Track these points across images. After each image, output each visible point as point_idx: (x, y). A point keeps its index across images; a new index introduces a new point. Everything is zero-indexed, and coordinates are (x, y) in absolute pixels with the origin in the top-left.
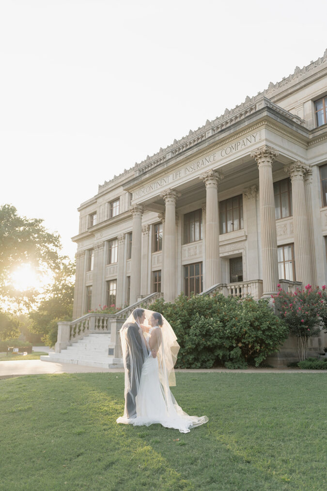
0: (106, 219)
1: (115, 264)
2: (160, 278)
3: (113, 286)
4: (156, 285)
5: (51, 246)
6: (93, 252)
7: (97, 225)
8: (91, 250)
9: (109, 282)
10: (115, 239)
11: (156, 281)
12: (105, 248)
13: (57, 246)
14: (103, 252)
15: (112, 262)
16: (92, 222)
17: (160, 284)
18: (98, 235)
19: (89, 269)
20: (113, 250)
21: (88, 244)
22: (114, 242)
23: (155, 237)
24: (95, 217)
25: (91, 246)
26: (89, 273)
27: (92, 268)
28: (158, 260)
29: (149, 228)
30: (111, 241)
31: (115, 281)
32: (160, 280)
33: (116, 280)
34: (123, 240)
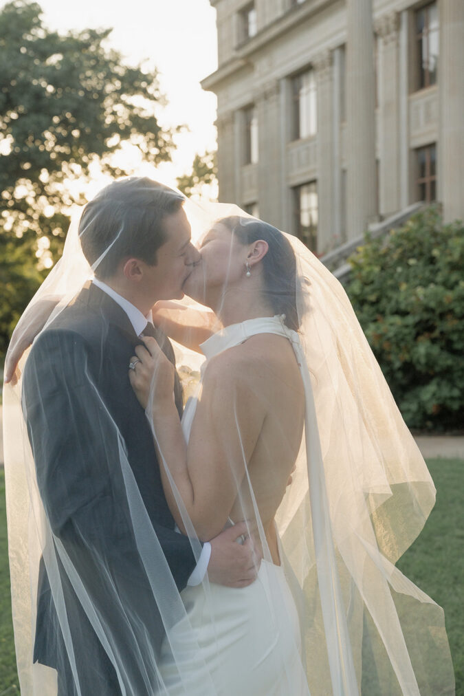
0: (280, 13)
1: (311, 139)
2: (433, 164)
3: (309, 201)
4: (423, 186)
5: (137, 100)
6: (256, 112)
7: (259, 34)
8: (248, 109)
9: (296, 190)
10: (307, 69)
11: (422, 175)
12: (284, 98)
13: (152, 98)
14: (277, 110)
15: (304, 133)
16: (246, 31)
17: (433, 184)
18: (262, 65)
19: (248, 159)
20: (303, 101)
21: (241, 93)
22: (304, 79)
23: (418, 47)
24: (252, 16)
25: (246, 99)
26: (248, 171)
27: (255, 157)
28: (428, 115)
29: (398, 23)
30: (296, 77)
31: (313, 187)
32: (433, 172)
33: (314, 181)
34: (328, 69)
